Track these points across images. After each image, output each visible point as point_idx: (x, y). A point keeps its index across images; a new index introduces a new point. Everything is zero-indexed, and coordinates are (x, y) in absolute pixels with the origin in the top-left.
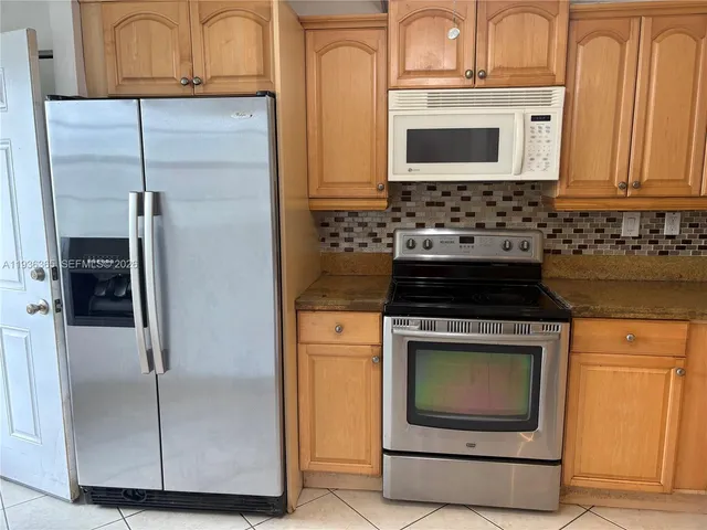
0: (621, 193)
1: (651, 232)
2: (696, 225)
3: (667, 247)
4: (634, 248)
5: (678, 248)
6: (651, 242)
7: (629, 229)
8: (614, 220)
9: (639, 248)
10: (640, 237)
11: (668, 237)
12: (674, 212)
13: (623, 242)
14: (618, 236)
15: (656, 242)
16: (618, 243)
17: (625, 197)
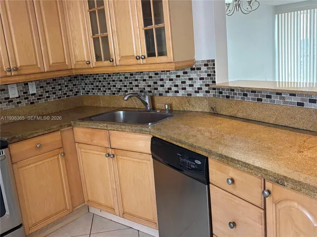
0: (8, 74)
1: (24, 93)
2: (42, 87)
3: (33, 100)
4: (18, 103)
5: (38, 99)
6: (25, 99)
7: (13, 93)
8: (4, 90)
9: (20, 102)
10: (19, 97)
11: (32, 95)
12: (32, 81)
13: (12, 101)
14: (8, 98)
15: (27, 98)
16: (9, 102)
17: (11, 76)
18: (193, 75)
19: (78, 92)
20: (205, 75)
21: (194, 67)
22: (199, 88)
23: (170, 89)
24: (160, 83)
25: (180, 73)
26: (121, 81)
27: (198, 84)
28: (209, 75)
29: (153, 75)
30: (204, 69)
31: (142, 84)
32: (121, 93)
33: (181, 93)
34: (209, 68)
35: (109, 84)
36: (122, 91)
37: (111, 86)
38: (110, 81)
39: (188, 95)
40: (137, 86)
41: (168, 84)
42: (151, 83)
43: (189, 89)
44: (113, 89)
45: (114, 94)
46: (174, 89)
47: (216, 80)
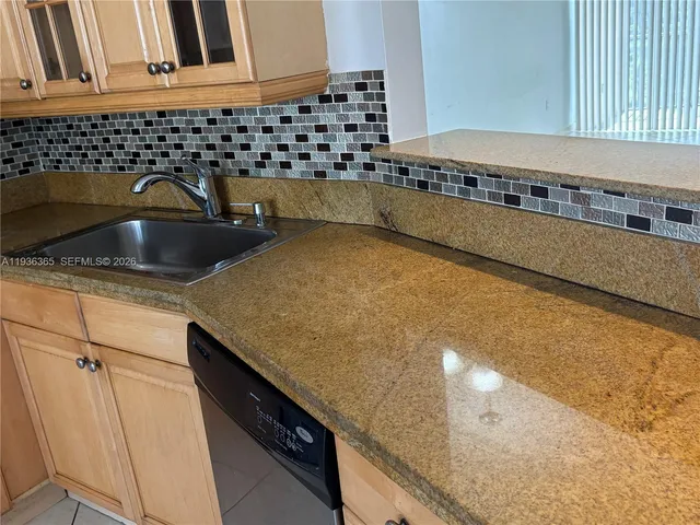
18: (327, 117)
19: (31, 164)
20: (358, 118)
21: (327, 93)
22: (344, 156)
23: (266, 156)
24: (238, 138)
25: (291, 110)
26: (136, 132)
27: (342, 143)
28: (370, 117)
29: (219, 117)
30: (355, 97)
31: (192, 143)
32: (140, 168)
33: (298, 167)
34: (368, 97)
35: (106, 140)
36: (143, 162)
37: (112, 147)
38: (109, 132)
39: (317, 174)
40: (179, 147)
41: (260, 143)
42: (214, 139)
43: (318, 158)
44: (119, 155)
45: (121, 169)
46: (278, 156)
47: (390, 134)
